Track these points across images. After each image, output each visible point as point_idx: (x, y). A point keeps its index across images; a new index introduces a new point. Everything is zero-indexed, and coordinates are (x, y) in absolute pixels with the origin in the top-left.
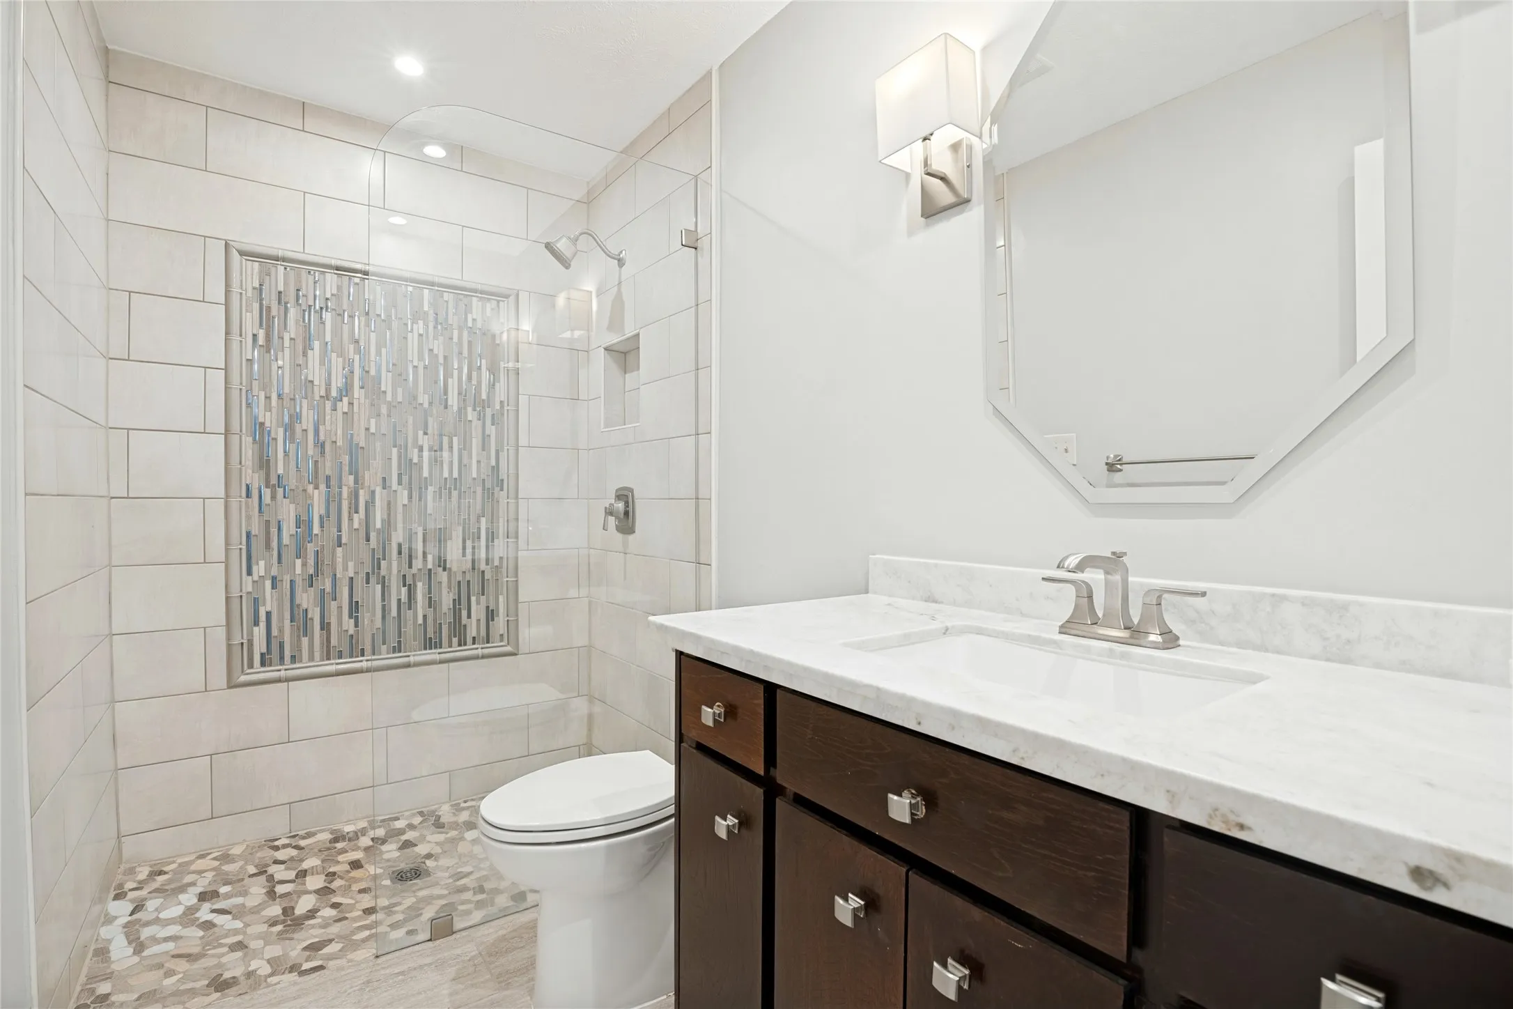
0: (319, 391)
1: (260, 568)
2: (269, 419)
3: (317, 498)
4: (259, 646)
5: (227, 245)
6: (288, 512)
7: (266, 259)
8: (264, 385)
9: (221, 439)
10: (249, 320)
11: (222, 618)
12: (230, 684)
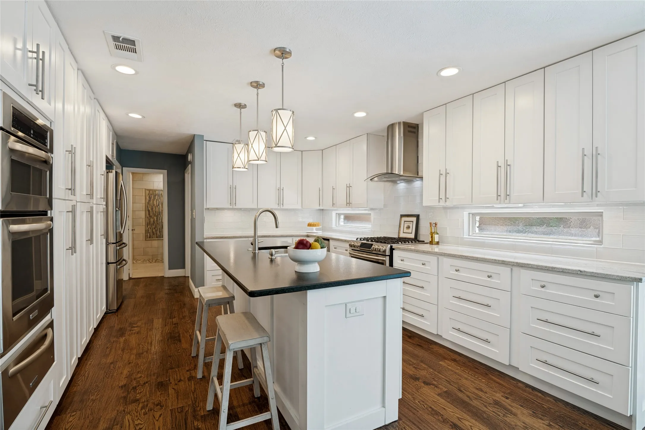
1: (149, 227)
2: (150, 209)
3: (155, 218)
4: (149, 236)
5: (145, 189)
6: (152, 220)
7: (150, 190)
8: (149, 205)
9: (144, 212)
10: (148, 197)
11: (144, 232)
12: (146, 240)
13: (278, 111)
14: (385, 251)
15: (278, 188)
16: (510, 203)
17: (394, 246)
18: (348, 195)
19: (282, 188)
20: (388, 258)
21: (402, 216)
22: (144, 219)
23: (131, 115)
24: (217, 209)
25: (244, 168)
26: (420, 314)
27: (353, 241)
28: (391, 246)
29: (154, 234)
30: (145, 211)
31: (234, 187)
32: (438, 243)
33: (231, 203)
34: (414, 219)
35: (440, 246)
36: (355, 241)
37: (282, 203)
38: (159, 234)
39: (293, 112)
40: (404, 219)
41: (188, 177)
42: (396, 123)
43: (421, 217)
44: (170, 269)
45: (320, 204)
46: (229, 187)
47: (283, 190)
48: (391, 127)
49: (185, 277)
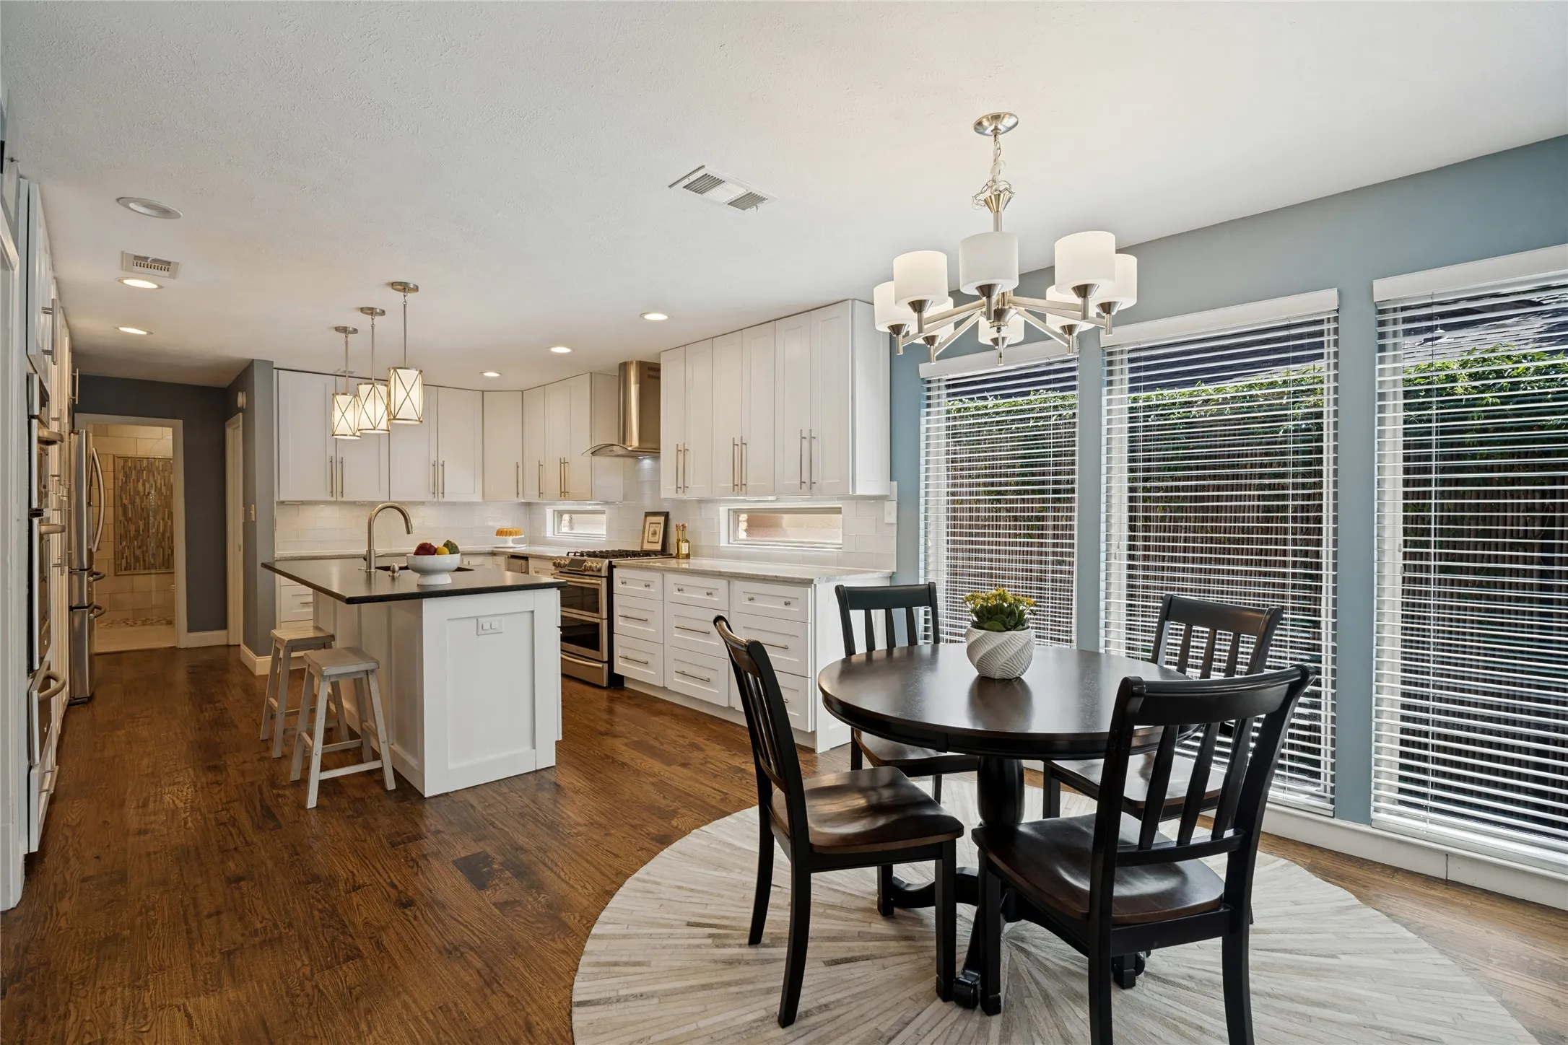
0: (142, 493)
1: (124, 543)
2: (126, 502)
3: (141, 524)
4: (124, 564)
5: (114, 456)
6: (132, 528)
7: (126, 459)
8: (125, 493)
9: (112, 509)
10: (121, 476)
11: (113, 556)
12: (116, 575)
13: (398, 370)
14: (599, 570)
15: (432, 462)
16: (746, 494)
17: (615, 561)
18: (563, 479)
19: (441, 462)
20: (604, 580)
21: (648, 514)
22: (112, 526)
23: (121, 329)
24: (303, 503)
25: (354, 435)
26: (644, 660)
27: (560, 558)
28: (610, 562)
29: (137, 559)
30: (114, 507)
31: (339, 460)
32: (688, 556)
33: (332, 492)
34: (661, 519)
35: (692, 561)
36: (564, 558)
37: (440, 490)
38: (152, 561)
39: (421, 372)
40: (650, 519)
41: (234, 436)
42: (632, 362)
43: (671, 516)
44: (190, 630)
45: (518, 494)
46: (329, 460)
47: (443, 465)
48: (624, 367)
49: (228, 646)
